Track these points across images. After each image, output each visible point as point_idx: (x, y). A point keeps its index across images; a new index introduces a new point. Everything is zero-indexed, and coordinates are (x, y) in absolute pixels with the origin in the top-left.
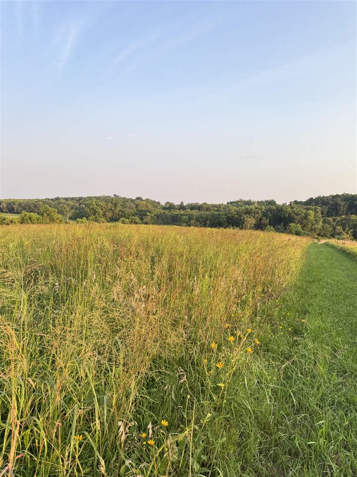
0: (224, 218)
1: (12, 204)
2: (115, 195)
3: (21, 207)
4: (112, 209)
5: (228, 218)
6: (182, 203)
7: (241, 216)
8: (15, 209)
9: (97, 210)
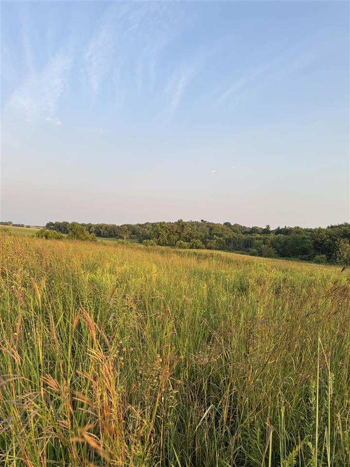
0: (309, 243)
1: (99, 228)
2: (202, 221)
3: (107, 231)
4: (178, 231)
5: (316, 243)
6: (268, 227)
7: (336, 240)
8: (102, 232)
9: (160, 232)
